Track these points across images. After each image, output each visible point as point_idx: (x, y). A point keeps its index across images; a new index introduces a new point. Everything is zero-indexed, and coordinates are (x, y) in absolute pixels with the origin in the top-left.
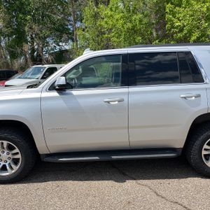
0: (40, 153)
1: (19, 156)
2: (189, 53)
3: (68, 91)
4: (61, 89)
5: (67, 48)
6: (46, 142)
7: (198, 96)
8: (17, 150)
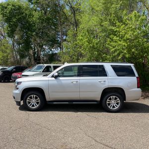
0: (47, 100)
1: (39, 101)
2: (102, 66)
3: (58, 78)
4: (56, 77)
5: (57, 52)
6: (49, 96)
7: (105, 81)
8: (39, 99)
